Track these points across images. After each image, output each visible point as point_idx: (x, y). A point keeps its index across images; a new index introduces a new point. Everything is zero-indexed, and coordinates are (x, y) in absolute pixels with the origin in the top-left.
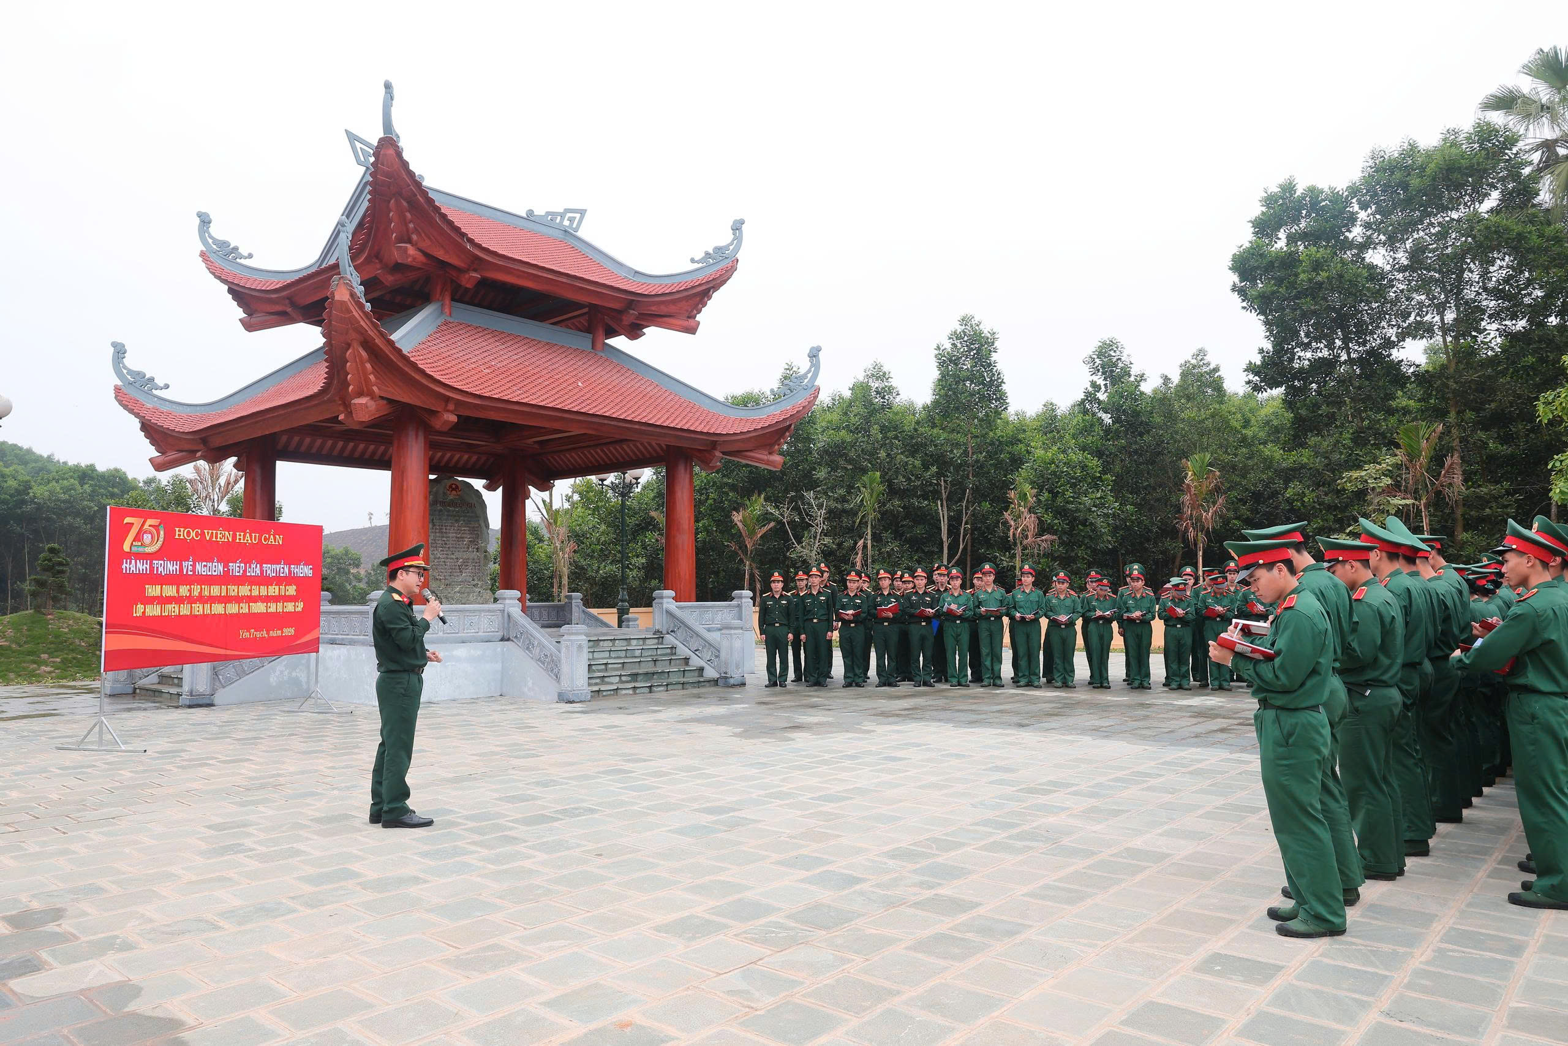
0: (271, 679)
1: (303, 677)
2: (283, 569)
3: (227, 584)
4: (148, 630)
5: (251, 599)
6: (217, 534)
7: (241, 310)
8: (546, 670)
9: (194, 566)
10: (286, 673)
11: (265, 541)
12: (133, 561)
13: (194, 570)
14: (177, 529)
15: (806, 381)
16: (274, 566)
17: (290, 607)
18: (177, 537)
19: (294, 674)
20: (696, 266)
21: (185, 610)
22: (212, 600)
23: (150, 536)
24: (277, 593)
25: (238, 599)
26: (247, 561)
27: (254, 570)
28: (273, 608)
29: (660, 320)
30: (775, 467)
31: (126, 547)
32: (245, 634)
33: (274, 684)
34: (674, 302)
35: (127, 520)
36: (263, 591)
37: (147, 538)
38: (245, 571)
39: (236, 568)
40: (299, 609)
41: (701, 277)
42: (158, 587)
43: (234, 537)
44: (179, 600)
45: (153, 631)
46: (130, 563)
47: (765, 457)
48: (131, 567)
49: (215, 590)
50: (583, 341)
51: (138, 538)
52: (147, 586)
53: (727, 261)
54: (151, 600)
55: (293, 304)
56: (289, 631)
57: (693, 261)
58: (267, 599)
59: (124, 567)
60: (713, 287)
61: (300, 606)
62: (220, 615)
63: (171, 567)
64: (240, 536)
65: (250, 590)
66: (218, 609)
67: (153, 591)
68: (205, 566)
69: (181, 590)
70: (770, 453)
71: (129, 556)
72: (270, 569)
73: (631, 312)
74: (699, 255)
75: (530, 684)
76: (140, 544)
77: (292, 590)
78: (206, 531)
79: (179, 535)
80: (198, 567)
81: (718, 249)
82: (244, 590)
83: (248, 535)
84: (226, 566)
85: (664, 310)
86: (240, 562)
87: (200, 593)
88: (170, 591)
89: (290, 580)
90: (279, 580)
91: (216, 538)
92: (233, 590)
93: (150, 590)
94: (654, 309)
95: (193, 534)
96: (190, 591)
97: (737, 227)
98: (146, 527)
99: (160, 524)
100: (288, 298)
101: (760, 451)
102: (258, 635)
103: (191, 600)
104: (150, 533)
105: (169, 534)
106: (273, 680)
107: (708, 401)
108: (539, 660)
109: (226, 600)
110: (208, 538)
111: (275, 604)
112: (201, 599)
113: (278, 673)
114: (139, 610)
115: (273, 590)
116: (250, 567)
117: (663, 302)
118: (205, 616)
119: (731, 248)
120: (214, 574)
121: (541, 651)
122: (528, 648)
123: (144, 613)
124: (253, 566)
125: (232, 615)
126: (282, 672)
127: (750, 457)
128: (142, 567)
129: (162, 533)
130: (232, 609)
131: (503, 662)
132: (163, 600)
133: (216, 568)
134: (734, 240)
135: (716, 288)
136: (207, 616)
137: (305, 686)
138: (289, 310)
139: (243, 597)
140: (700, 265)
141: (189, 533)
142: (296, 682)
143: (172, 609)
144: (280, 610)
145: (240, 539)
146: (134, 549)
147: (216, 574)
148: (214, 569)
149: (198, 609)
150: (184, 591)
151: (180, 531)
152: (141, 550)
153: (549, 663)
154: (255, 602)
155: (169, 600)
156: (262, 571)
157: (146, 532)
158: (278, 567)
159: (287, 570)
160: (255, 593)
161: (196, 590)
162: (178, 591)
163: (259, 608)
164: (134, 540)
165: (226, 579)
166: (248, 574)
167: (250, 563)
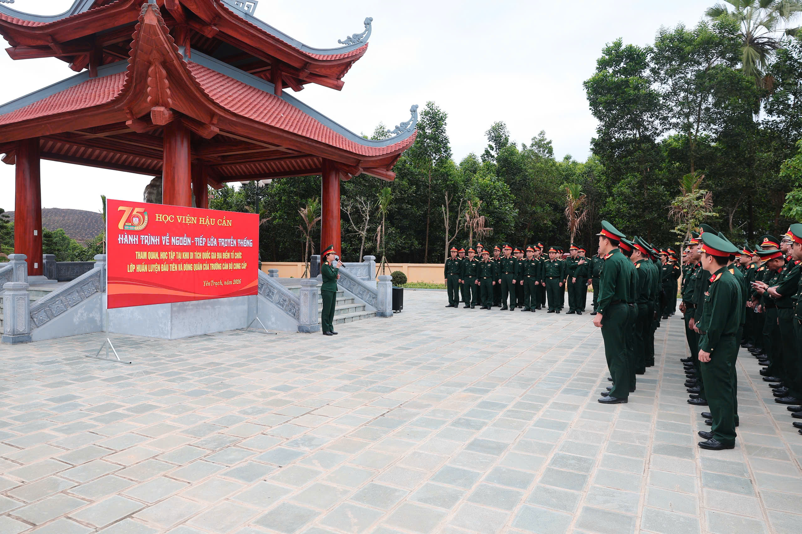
0: (75, 320)
1: (97, 318)
2: (232, 242)
3: (194, 251)
4: (140, 281)
5: (210, 261)
6: (185, 218)
7: (7, 42)
8: (285, 310)
9: (170, 239)
10: (85, 314)
11: (220, 224)
12: (126, 236)
13: (170, 242)
14: (157, 215)
15: (409, 126)
16: (226, 240)
17: (238, 266)
18: (157, 220)
19: (91, 315)
20: (341, 45)
21: (165, 268)
22: (184, 261)
23: (137, 219)
24: (229, 257)
25: (202, 261)
26: (208, 236)
27: (213, 242)
28: (226, 267)
29: (318, 78)
30: (390, 179)
31: (121, 226)
32: (207, 284)
33: (77, 323)
34: (330, 67)
35: (121, 208)
36: (219, 256)
37: (136, 221)
38: (206, 243)
39: (200, 241)
40: (244, 267)
41: (346, 52)
42: (145, 253)
43: (198, 220)
44: (160, 262)
45: (144, 282)
46: (124, 237)
47: (385, 173)
48: (123, 239)
49: (186, 255)
50: (269, 88)
51: (129, 220)
52: (137, 252)
53: (362, 44)
54: (140, 262)
55: (54, 40)
56: (237, 282)
57: (340, 42)
58: (222, 261)
59: (119, 239)
60: (353, 61)
61: (245, 266)
62: (189, 271)
63: (154, 240)
64: (202, 221)
65: (210, 255)
66: (188, 267)
67: (142, 255)
68: (178, 239)
69: (161, 255)
70: (387, 170)
71: (123, 232)
72: (223, 242)
73: (306, 71)
74: (344, 39)
75: (273, 319)
76: (130, 224)
77: (239, 255)
78: (178, 217)
79: (159, 219)
80: (173, 240)
81: (355, 36)
82: (206, 255)
83: (207, 219)
84: (193, 239)
85: (323, 72)
86: (203, 237)
87: (175, 257)
88: (153, 255)
89: (237, 249)
90: (229, 249)
91: (185, 221)
92: (198, 255)
93: (139, 255)
94: (318, 71)
95: (169, 218)
96: (168, 255)
97: (368, 23)
98: (135, 213)
99: (144, 212)
100: (50, 35)
101: (382, 169)
102: (217, 284)
103: (169, 261)
104: (138, 217)
105: (152, 218)
106: (76, 320)
107: (349, 135)
108: (279, 303)
109: (193, 261)
110: (179, 221)
111: (227, 265)
112: (176, 261)
113: (79, 314)
114: (131, 268)
115: (226, 255)
116: (210, 240)
117: (323, 67)
118: (178, 272)
119: (364, 36)
120: (184, 244)
121: (280, 297)
122: (268, 295)
123: (135, 270)
124: (211, 240)
125: (197, 271)
126: (82, 314)
127: (375, 172)
128: (133, 239)
129: (146, 217)
130: (198, 267)
131: (248, 305)
132: (148, 262)
133: (186, 241)
134: (366, 31)
135: (354, 61)
136: (180, 271)
137: (99, 324)
138: (52, 45)
139: (205, 260)
140: (344, 45)
141: (165, 218)
142: (92, 321)
143: (156, 268)
144: (231, 268)
145: (202, 222)
146: (126, 228)
147: (186, 244)
148: (184, 241)
149: (174, 267)
150: (163, 255)
151: (159, 216)
152: (131, 228)
153: (287, 306)
154: (214, 263)
155: (153, 261)
156: (218, 243)
157: (134, 217)
158: (229, 240)
159: (235, 242)
160: (214, 257)
161: (172, 255)
162: (159, 256)
163: (217, 267)
164: (126, 222)
165: (193, 248)
166: (209, 245)
167: (210, 238)
